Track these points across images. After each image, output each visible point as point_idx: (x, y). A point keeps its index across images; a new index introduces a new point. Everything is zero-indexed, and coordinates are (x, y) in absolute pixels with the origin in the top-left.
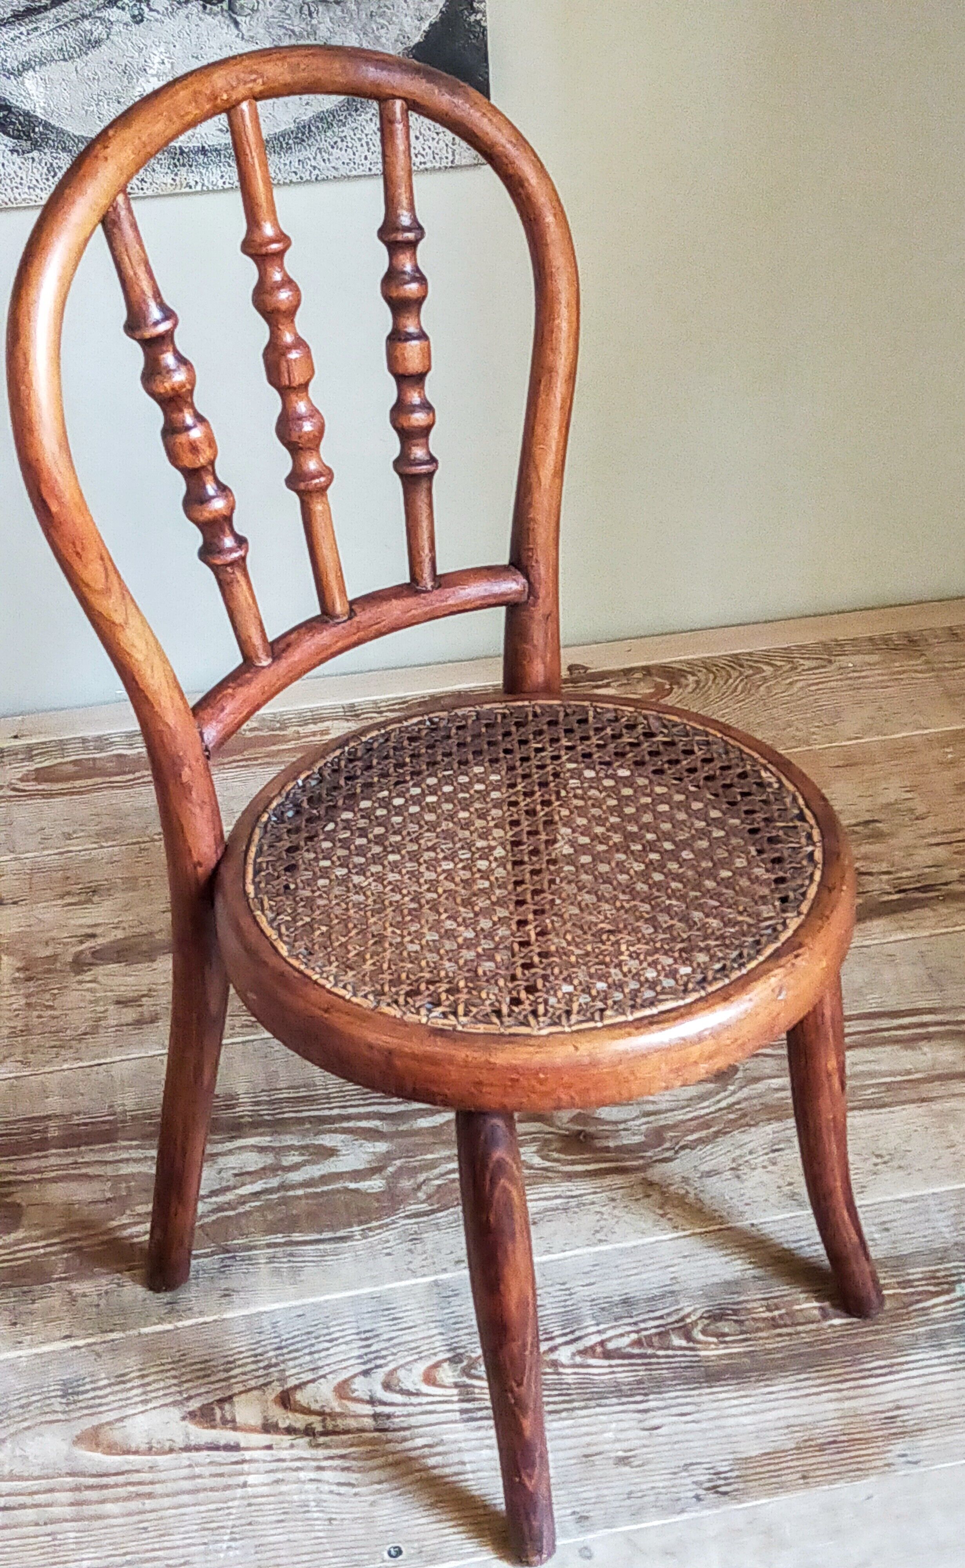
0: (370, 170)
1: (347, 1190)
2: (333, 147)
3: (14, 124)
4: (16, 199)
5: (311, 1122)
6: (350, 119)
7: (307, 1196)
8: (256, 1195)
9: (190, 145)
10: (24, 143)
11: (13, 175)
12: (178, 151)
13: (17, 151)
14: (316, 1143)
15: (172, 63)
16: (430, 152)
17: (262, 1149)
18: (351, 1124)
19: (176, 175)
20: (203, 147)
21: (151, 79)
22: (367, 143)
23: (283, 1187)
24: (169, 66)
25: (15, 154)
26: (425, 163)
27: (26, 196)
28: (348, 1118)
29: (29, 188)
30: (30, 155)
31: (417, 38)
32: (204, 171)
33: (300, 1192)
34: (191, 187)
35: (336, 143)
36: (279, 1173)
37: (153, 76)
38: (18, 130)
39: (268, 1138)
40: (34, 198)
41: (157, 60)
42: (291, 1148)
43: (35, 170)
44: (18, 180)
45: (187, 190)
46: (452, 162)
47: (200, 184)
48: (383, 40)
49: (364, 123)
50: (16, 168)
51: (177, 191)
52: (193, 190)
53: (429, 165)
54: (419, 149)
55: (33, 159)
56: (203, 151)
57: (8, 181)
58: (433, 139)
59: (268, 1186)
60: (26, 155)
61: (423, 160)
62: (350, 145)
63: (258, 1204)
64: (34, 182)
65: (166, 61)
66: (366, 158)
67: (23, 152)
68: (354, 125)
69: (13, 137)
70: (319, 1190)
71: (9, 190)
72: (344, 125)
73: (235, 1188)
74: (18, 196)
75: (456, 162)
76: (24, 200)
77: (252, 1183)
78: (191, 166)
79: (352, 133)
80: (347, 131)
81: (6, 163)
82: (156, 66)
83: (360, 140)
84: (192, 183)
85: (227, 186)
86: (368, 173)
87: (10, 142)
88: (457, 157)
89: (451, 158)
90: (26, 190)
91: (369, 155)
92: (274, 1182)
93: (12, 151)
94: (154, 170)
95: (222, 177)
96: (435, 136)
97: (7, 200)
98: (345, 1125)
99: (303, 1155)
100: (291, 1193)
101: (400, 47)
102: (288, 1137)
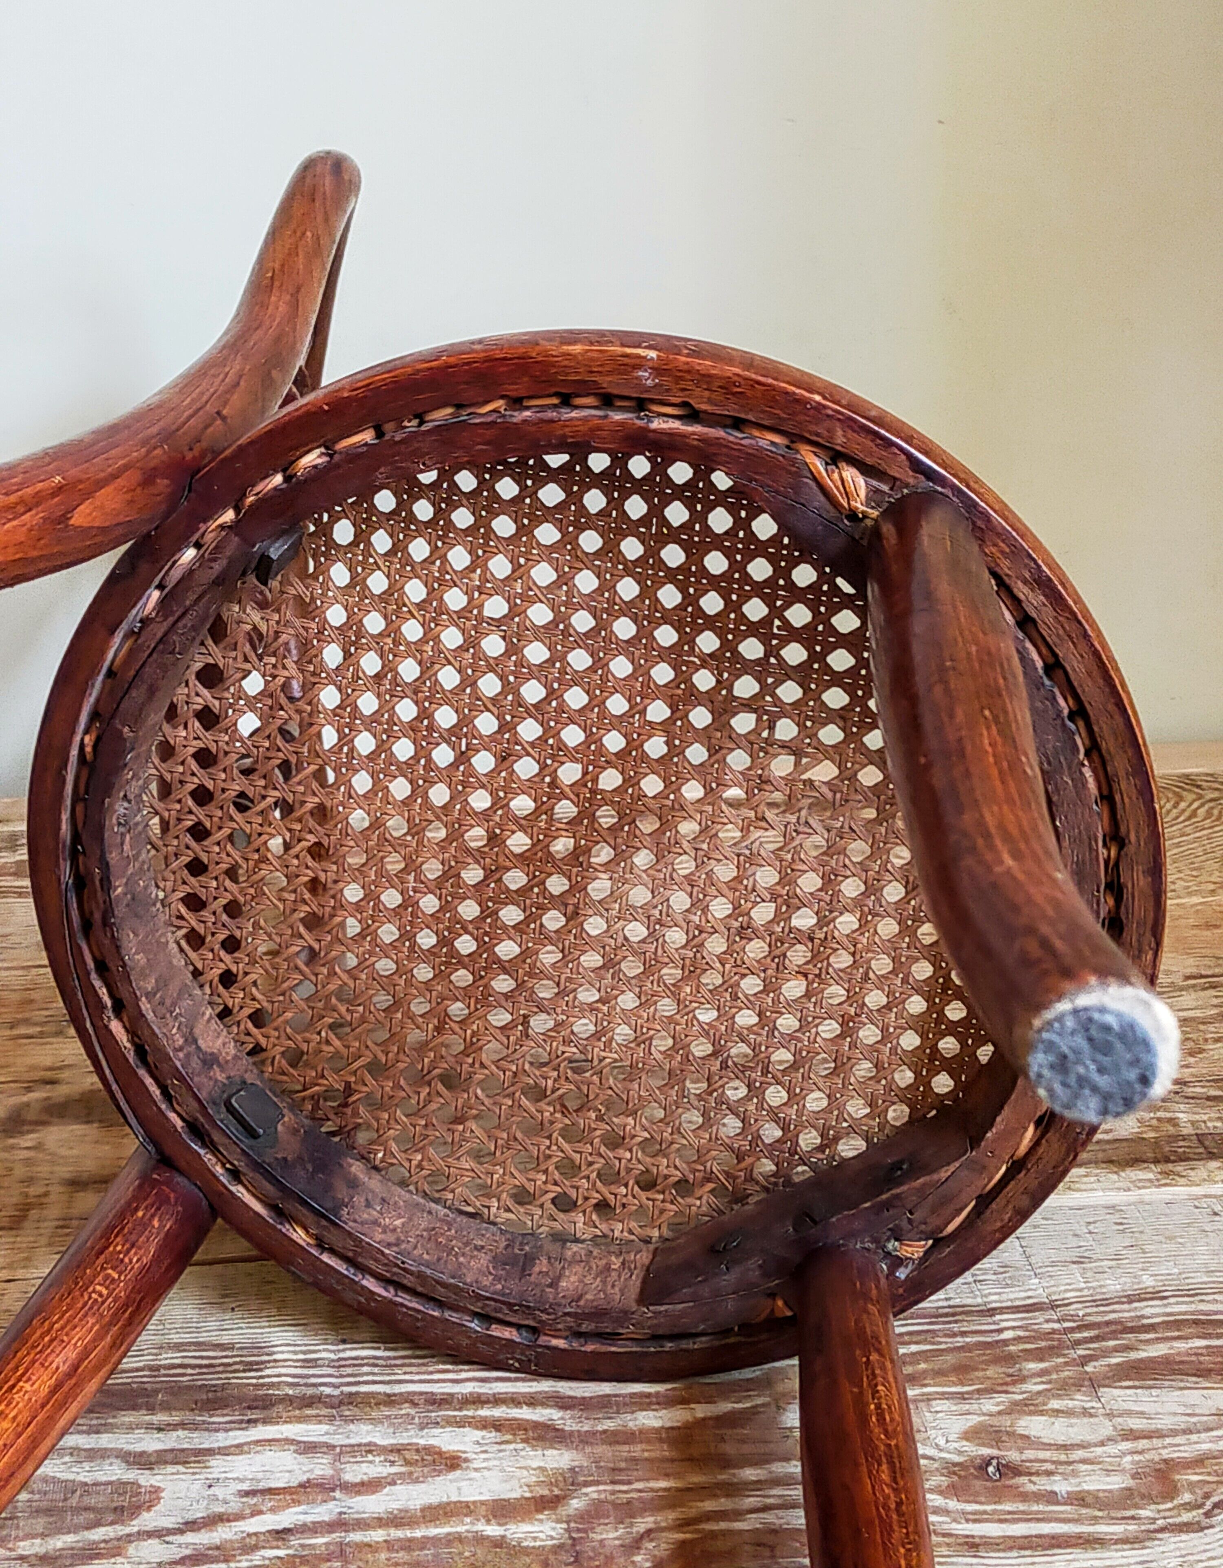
1: (480, 1539)
5: (415, 1405)
7: (389, 1545)
8: (281, 1535)
14: (422, 1442)
17: (308, 1448)
18: (498, 1412)
23: (340, 1524)
28: (497, 1400)
33: (378, 1535)
36: (337, 1494)
39: (324, 1428)
42: (370, 1449)
59: (309, 1519)
63: (281, 1553)
70: (418, 1533)
73: (239, 1517)
77: (272, 1510)
92: (324, 1512)
98: (485, 1412)
99: (393, 1463)
100: (356, 1537)
102: (364, 1428)
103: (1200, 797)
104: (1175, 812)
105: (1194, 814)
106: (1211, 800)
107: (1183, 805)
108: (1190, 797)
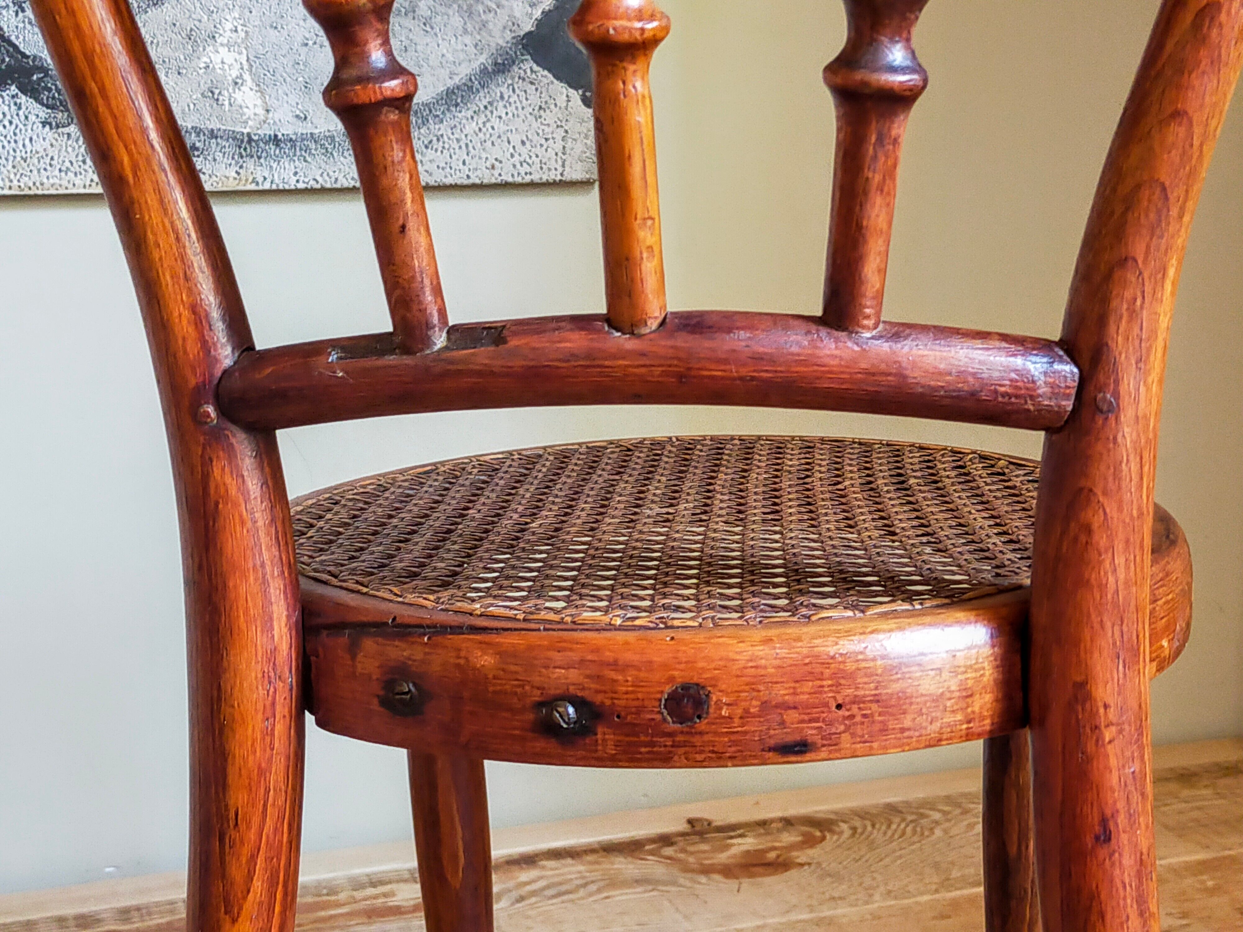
0: (468, 177)
2: (427, 147)
3: (50, 90)
4: (42, 184)
6: (448, 115)
9: (259, 132)
10: (60, 115)
11: (42, 153)
12: (246, 139)
13: (50, 124)
15: (246, 32)
16: (538, 160)
19: (241, 167)
20: (276, 136)
21: (220, 49)
22: (467, 145)
24: (243, 35)
25: (48, 127)
26: (531, 174)
27: (57, 181)
29: (60, 170)
30: (66, 130)
31: (528, 26)
32: (275, 165)
34: (257, 184)
35: (431, 142)
37: (222, 45)
38: (54, 98)
40: (65, 183)
41: (229, 26)
43: (70, 149)
44: (48, 160)
45: (253, 187)
46: (562, 175)
47: (269, 180)
48: (491, 26)
49: (464, 121)
50: (47, 144)
51: (241, 188)
52: (260, 188)
53: (536, 177)
54: (525, 156)
55: (69, 135)
56: (276, 140)
57: (36, 161)
58: (541, 145)
60: (60, 130)
61: (528, 170)
62: (447, 146)
64: (67, 164)
65: (240, 28)
66: (464, 163)
67: (58, 127)
68: (452, 123)
69: (48, 107)
71: (35, 172)
72: (441, 121)
74: (45, 180)
75: (568, 177)
76: (52, 185)
78: (259, 158)
79: (450, 131)
80: (444, 129)
81: (35, 137)
82: (228, 33)
83: (458, 140)
84: (260, 180)
85: (301, 186)
86: (466, 182)
87: (43, 112)
88: (567, 169)
89: (560, 170)
90: (57, 172)
91: (468, 160)
93: (44, 124)
94: (215, 160)
95: (296, 174)
96: (543, 142)
97: (31, 184)
101: (508, 36)
103: (904, 820)
104: (890, 833)
105: (903, 833)
106: (912, 821)
107: (894, 827)
108: (897, 820)
